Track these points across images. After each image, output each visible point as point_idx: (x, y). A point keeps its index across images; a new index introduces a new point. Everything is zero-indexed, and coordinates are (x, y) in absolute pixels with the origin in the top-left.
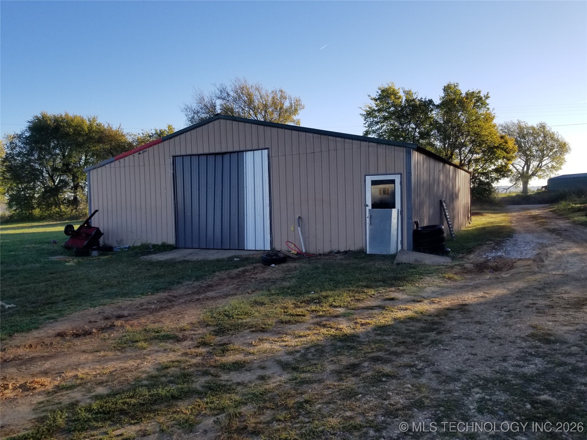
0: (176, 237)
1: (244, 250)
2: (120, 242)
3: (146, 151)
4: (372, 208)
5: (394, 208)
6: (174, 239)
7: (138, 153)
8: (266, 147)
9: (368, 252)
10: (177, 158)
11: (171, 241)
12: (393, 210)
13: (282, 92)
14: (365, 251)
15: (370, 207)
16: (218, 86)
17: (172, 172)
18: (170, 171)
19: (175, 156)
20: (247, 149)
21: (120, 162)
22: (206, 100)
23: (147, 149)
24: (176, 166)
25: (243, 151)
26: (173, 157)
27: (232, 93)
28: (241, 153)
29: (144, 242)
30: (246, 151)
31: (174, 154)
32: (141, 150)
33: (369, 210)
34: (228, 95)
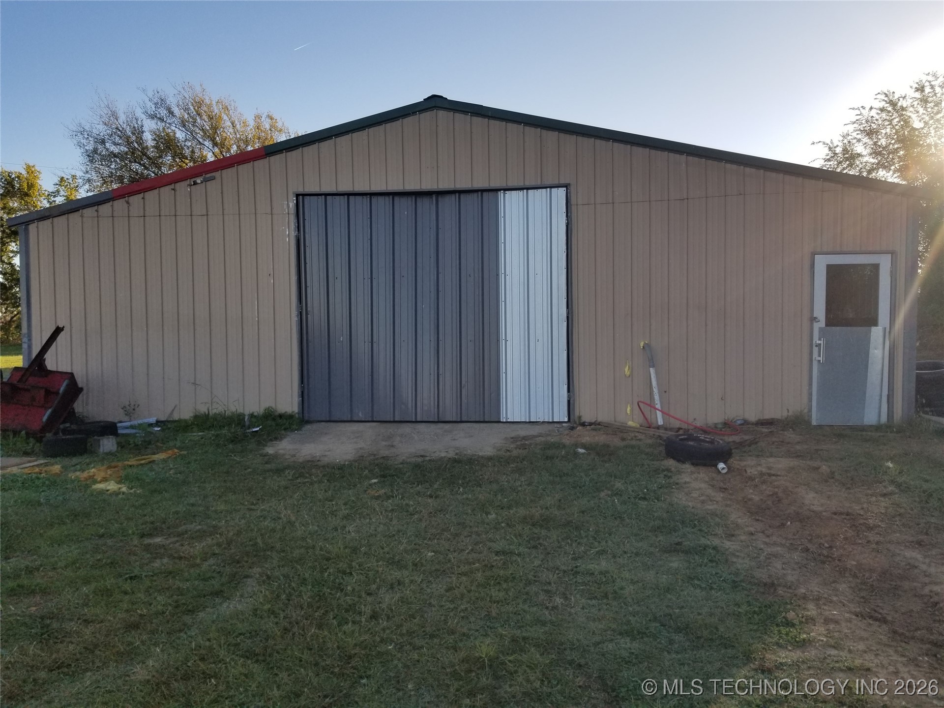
0: (302, 395)
1: (500, 422)
2: (130, 411)
3: (214, 178)
4: (827, 325)
5: (876, 324)
6: (296, 400)
7: (188, 182)
8: (562, 182)
9: (814, 423)
10: (307, 198)
11: (289, 403)
12: (874, 329)
13: (272, 119)
14: (806, 418)
15: (822, 324)
16: (150, 94)
17: (293, 234)
18: (288, 233)
19: (304, 195)
20: (510, 184)
21: (128, 203)
22: (122, 118)
23: (217, 174)
24: (304, 220)
25: (497, 190)
26: (297, 196)
27: (176, 111)
28: (491, 194)
29: (203, 409)
30: (505, 190)
31: (301, 190)
32: (197, 176)
33: (821, 329)
34: (171, 113)
